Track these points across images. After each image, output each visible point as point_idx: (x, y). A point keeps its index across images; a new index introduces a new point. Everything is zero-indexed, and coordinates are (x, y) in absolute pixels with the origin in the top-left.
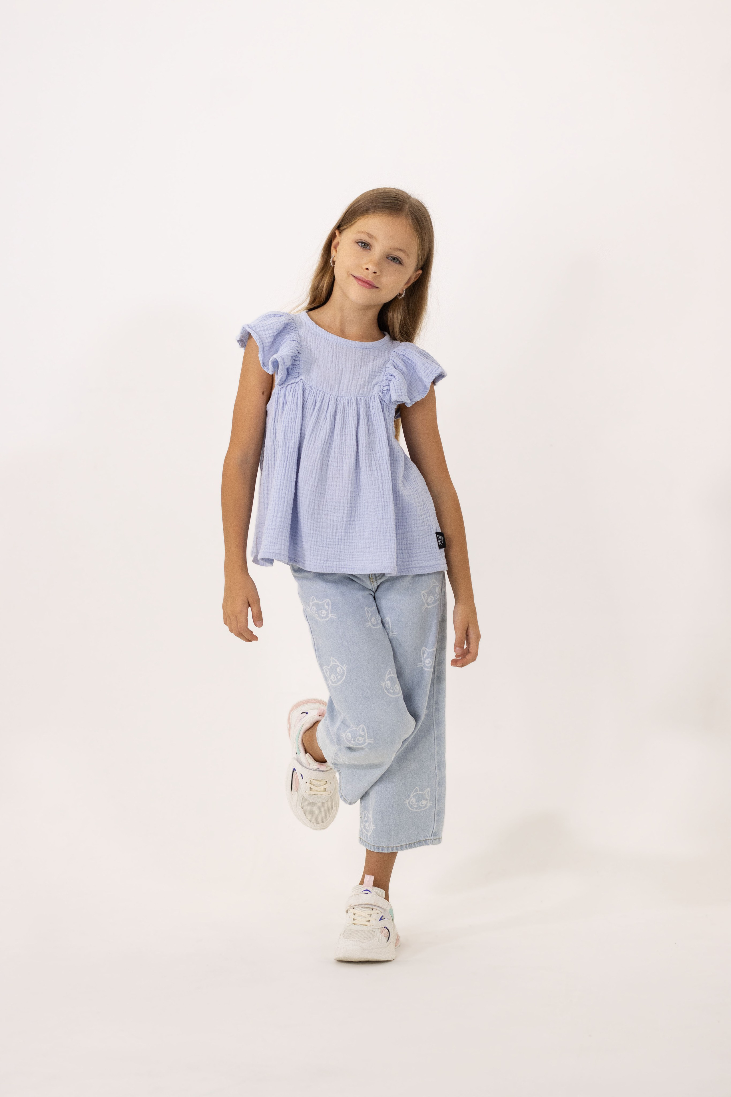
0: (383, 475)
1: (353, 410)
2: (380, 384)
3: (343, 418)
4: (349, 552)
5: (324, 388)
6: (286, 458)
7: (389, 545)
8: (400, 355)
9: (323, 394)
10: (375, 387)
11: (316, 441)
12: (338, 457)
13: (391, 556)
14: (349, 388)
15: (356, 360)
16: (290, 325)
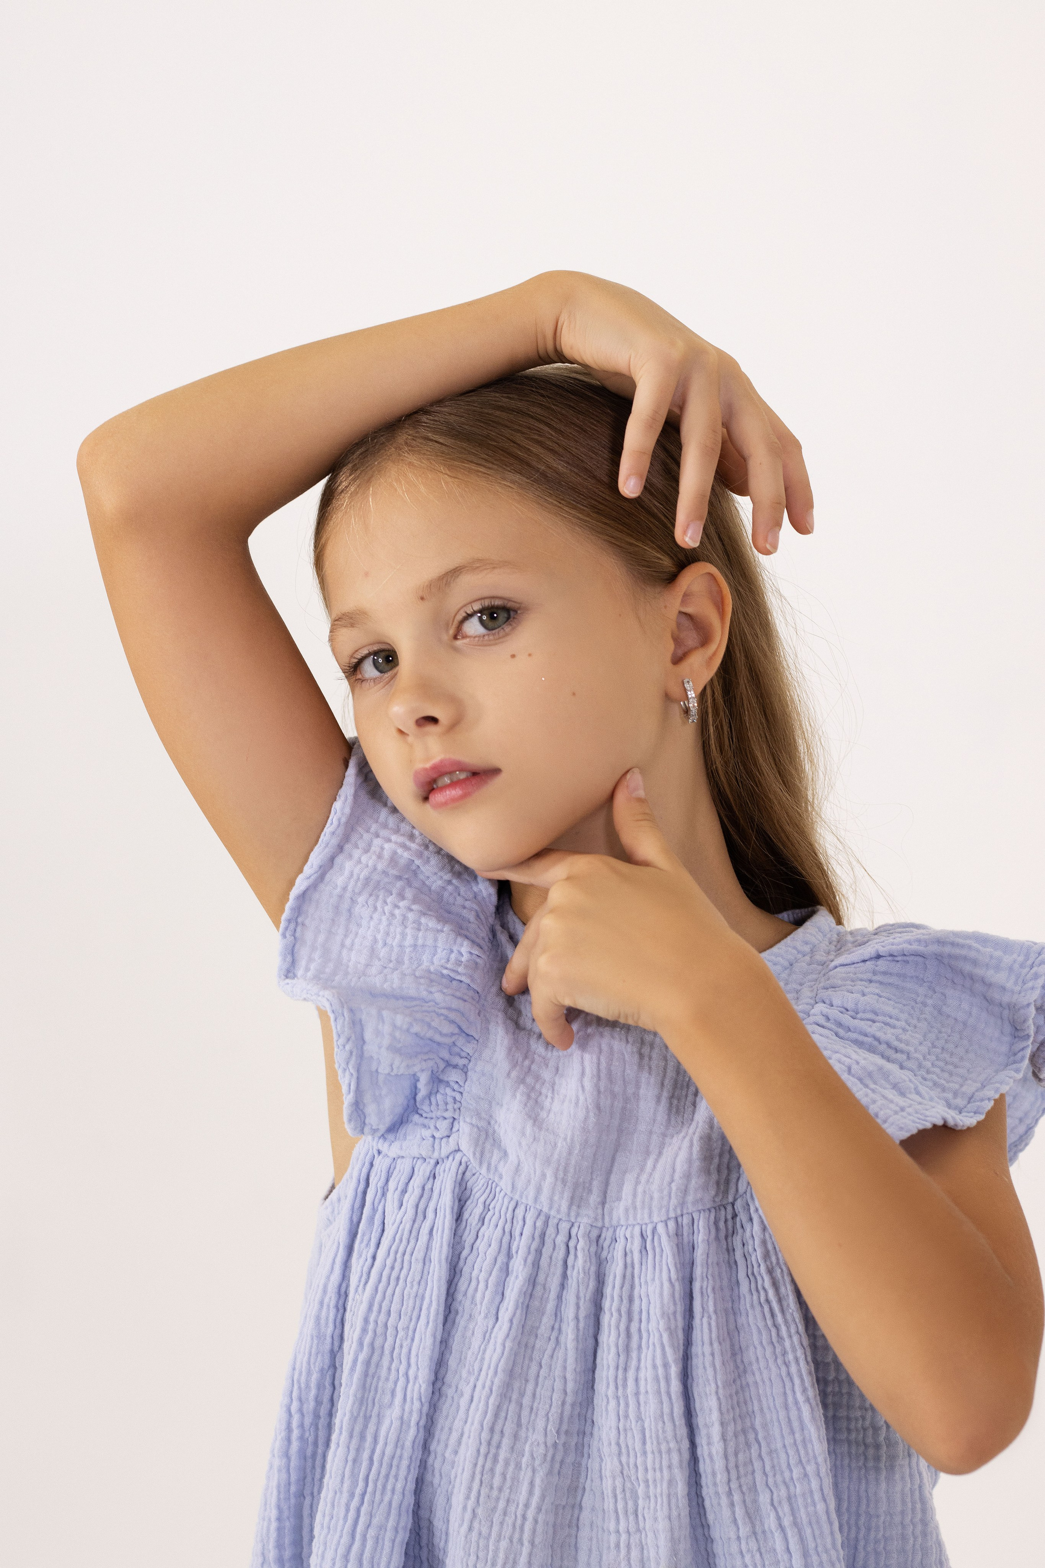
0: (811, 1545)
1: (666, 1285)
6: (361, 1484)
9: (539, 1224)
11: (522, 1434)
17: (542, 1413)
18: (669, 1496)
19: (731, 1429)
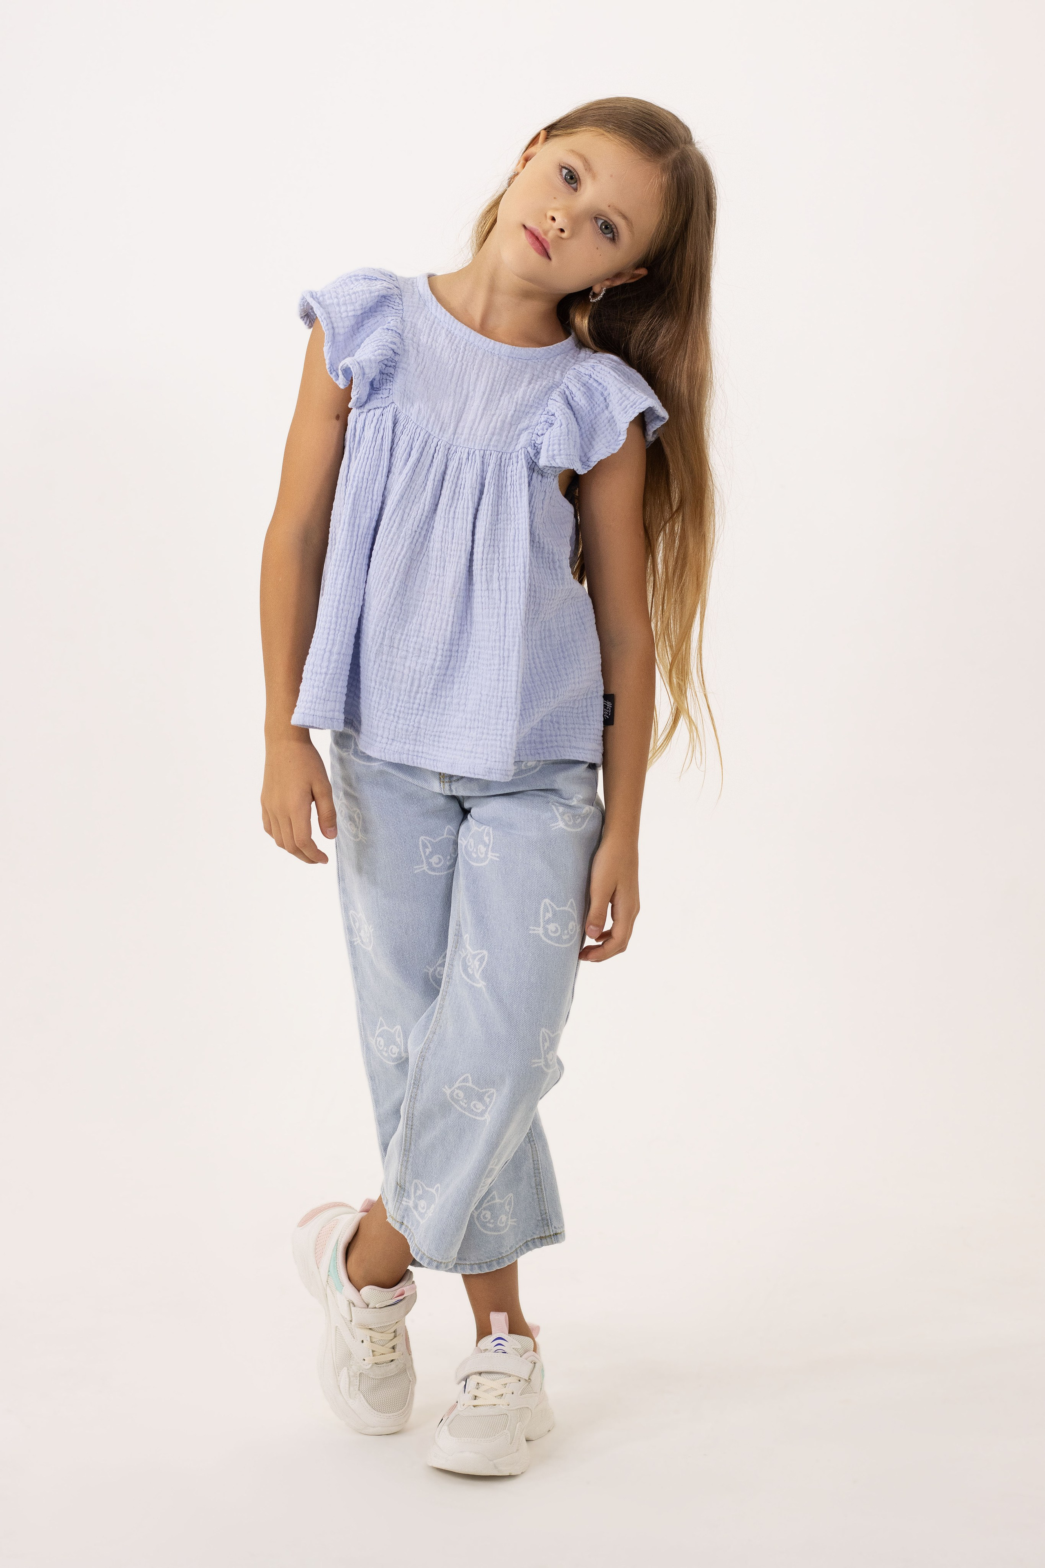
0: (510, 600)
1: (475, 475)
2: (531, 431)
3: (454, 486)
4: (435, 730)
5: (430, 426)
7: (503, 730)
8: (584, 375)
9: (426, 436)
10: (522, 435)
12: (437, 556)
13: (504, 750)
14: (473, 432)
15: (496, 379)
16: (389, 298)
17: (412, 517)
18: (458, 562)
19: (488, 543)
